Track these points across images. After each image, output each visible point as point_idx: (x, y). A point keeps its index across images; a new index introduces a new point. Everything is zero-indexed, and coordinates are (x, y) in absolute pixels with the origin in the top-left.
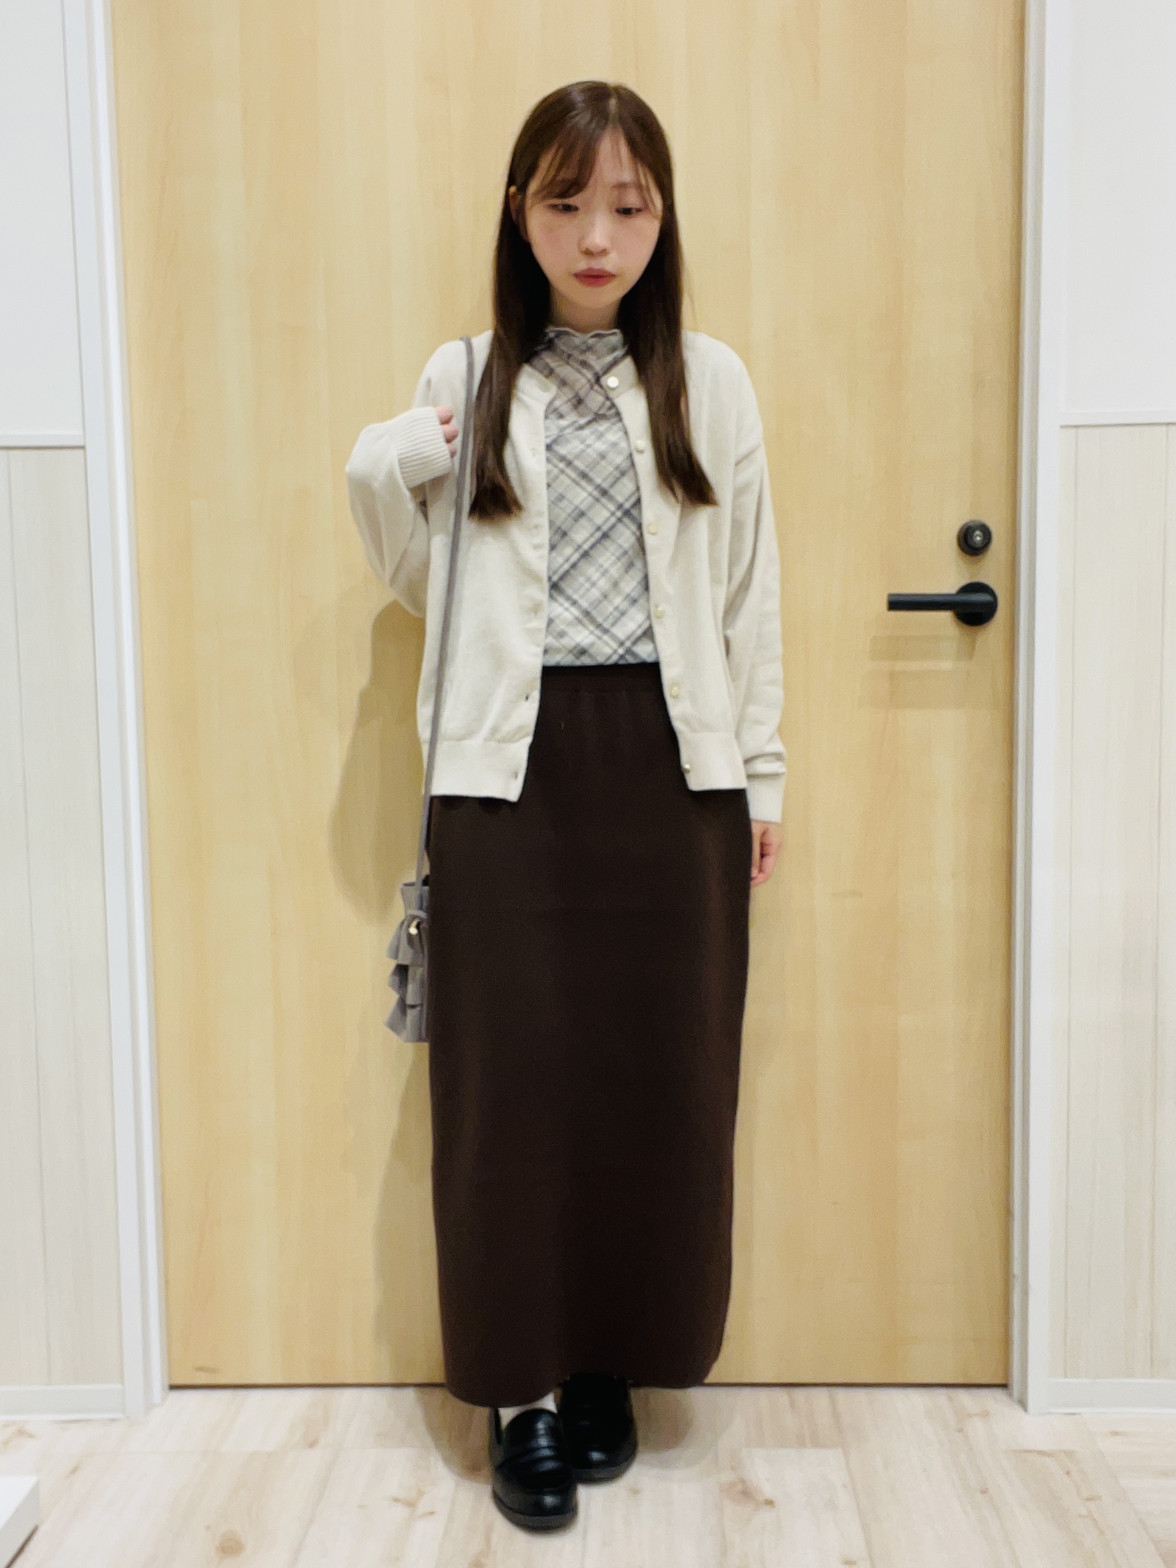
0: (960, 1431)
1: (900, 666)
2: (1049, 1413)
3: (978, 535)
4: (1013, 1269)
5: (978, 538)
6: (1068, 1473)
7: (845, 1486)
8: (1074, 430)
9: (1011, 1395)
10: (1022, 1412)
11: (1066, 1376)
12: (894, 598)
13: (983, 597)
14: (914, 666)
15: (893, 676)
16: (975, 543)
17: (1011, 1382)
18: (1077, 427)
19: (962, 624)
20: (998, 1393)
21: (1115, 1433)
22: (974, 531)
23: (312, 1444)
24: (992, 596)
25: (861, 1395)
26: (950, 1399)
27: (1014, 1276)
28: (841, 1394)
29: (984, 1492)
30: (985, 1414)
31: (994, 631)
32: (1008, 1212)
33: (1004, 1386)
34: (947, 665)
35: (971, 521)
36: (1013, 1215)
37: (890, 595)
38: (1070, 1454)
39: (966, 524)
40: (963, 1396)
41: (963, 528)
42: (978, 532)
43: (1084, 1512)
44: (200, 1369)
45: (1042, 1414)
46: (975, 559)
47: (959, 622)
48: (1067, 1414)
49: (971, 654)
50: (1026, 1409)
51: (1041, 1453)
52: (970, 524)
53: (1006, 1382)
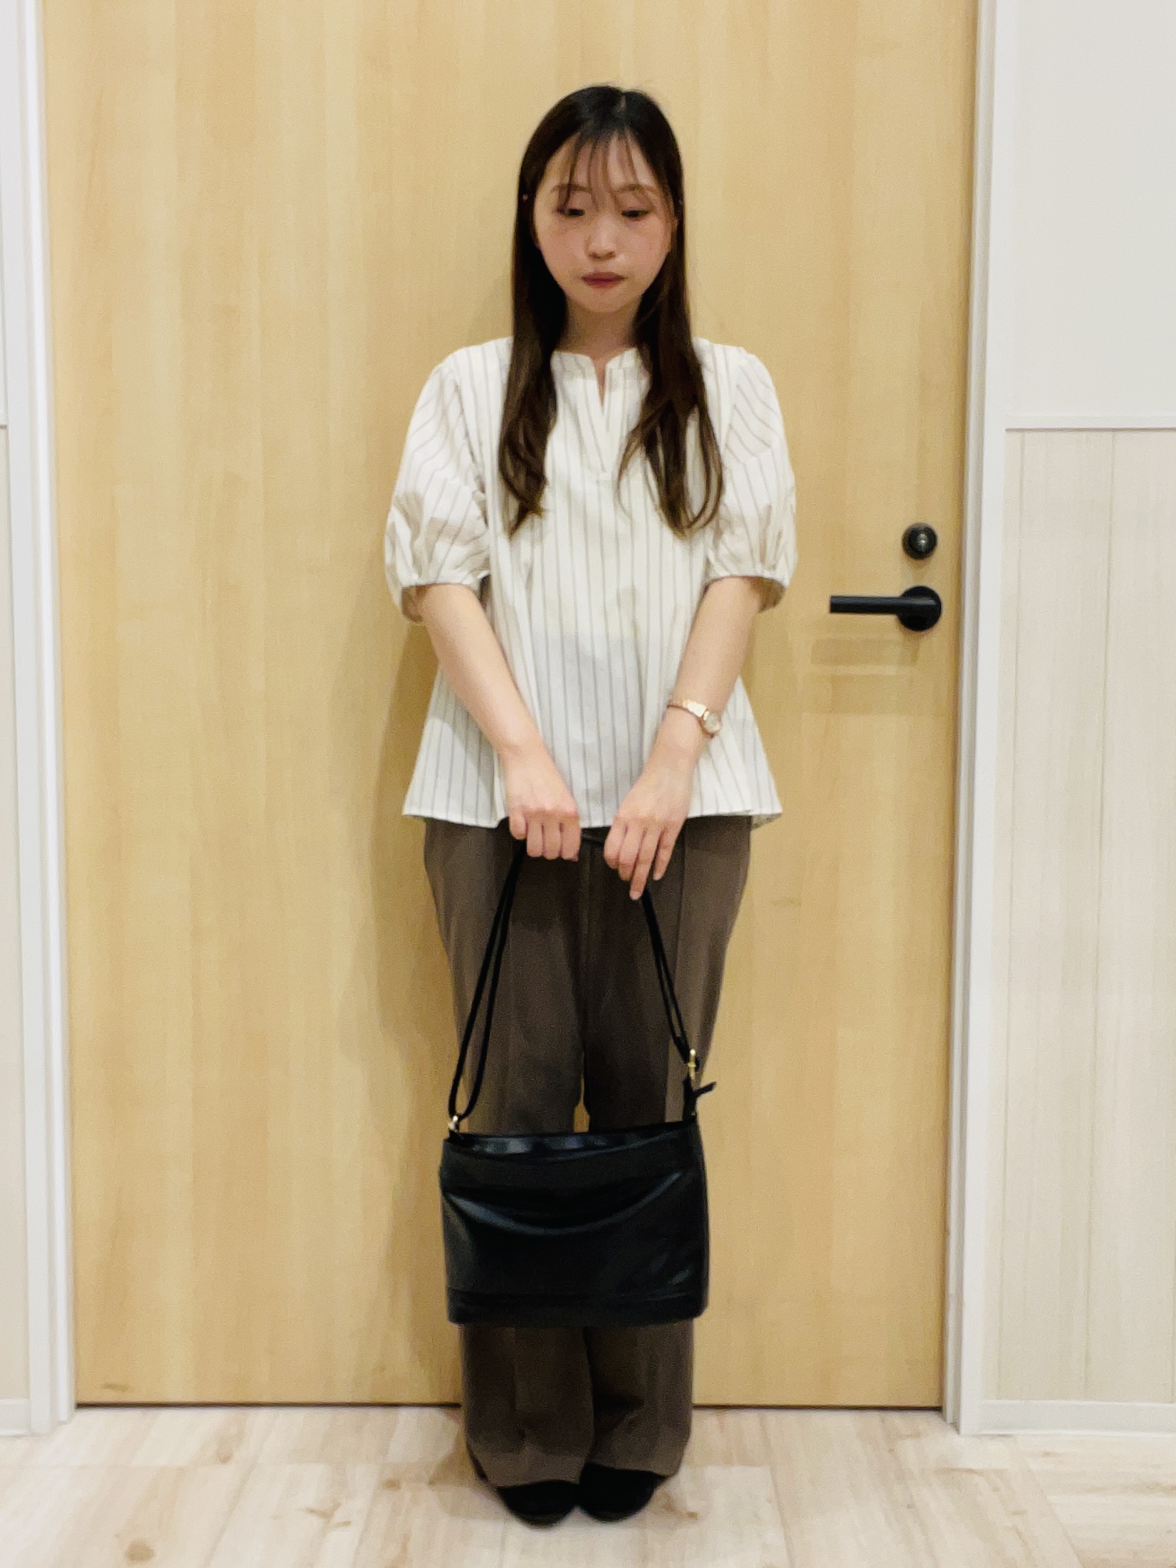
0: (891, 1451)
1: (842, 670)
2: (982, 1436)
3: (921, 539)
4: (949, 1290)
5: (923, 542)
6: (996, 1490)
7: (769, 1500)
8: (1019, 434)
9: (944, 1418)
10: (954, 1434)
11: (998, 1399)
12: (834, 601)
13: (928, 602)
14: (855, 670)
15: (835, 680)
16: (921, 546)
17: (944, 1405)
18: (1022, 430)
19: (906, 629)
20: (932, 1416)
21: (1047, 1454)
22: (919, 534)
23: (225, 1459)
24: (936, 600)
25: (790, 1417)
26: (883, 1422)
27: (949, 1295)
28: (772, 1416)
30: (917, 1435)
31: (938, 636)
33: (938, 1409)
34: (890, 670)
35: (917, 524)
36: (950, 1232)
37: (833, 597)
38: (999, 1472)
39: (912, 526)
40: (896, 1419)
41: (908, 530)
42: (923, 535)
43: (1010, 1525)
44: (110, 1386)
45: (973, 1436)
46: (919, 562)
47: (903, 626)
48: (1000, 1436)
49: (914, 659)
50: (959, 1433)
51: (970, 1471)
52: (917, 529)
53: (937, 1405)
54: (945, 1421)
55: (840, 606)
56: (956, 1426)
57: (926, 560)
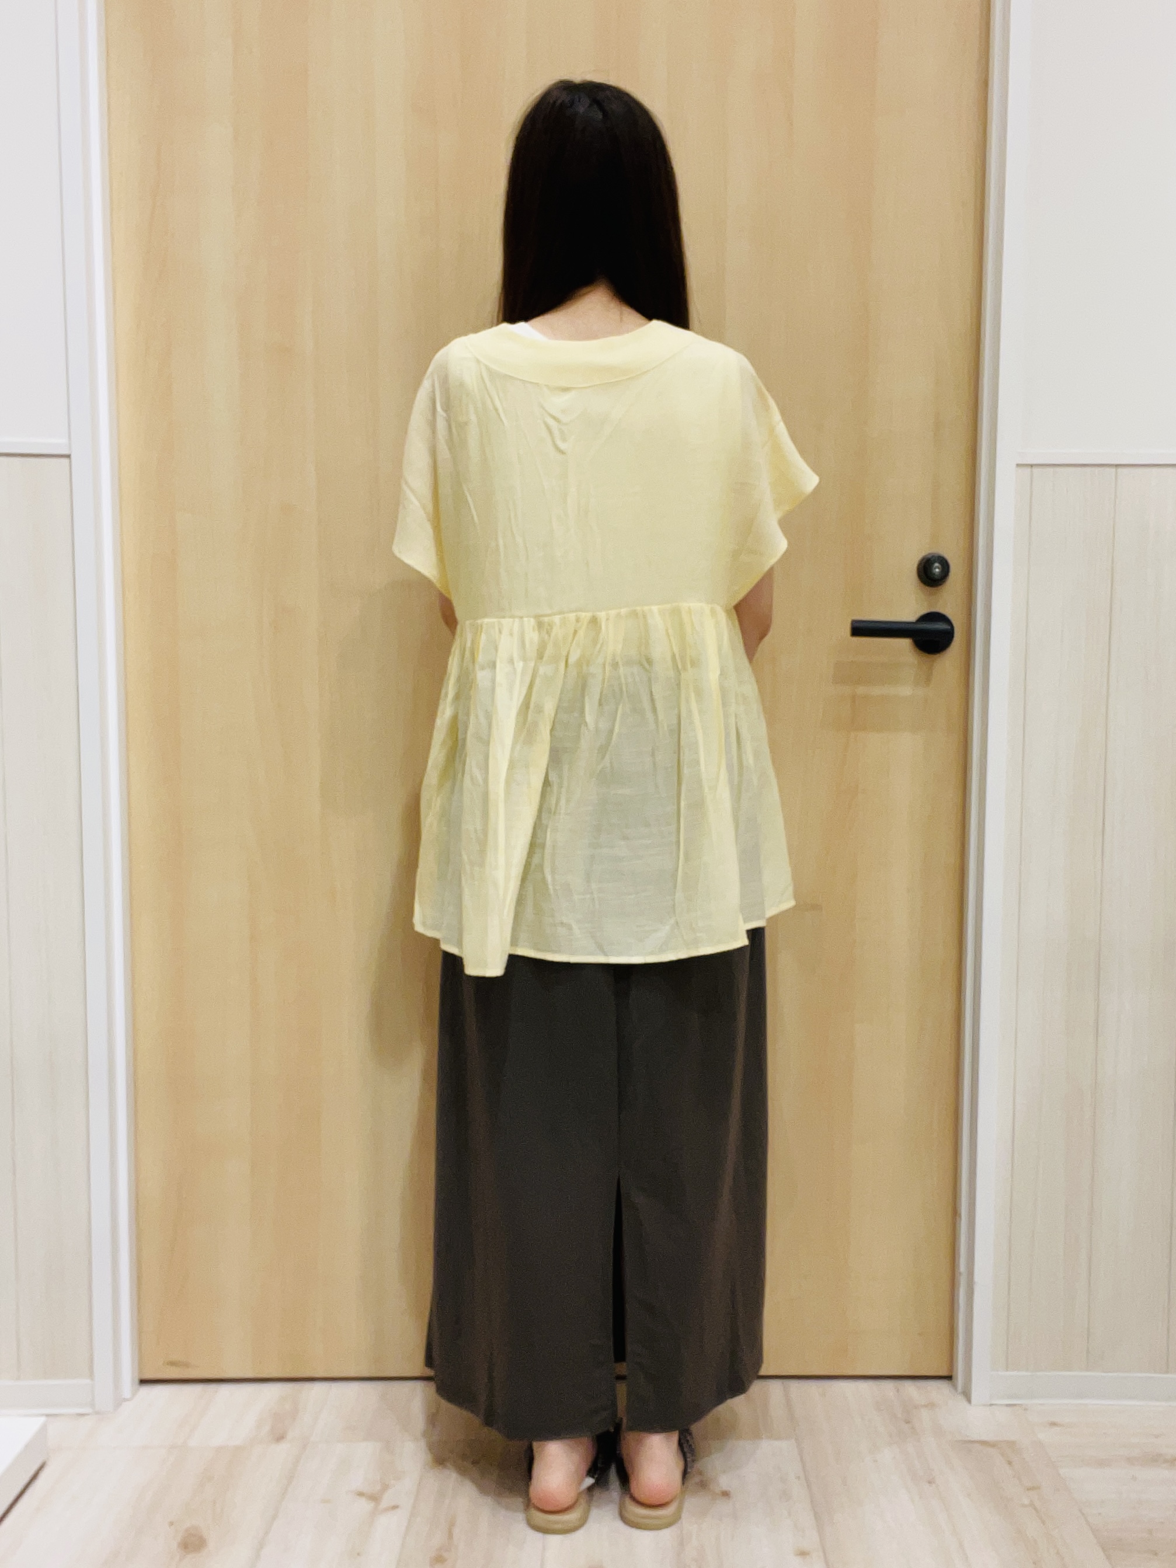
0: (908, 1422)
1: (861, 690)
2: (991, 1405)
3: (939, 568)
4: (959, 1269)
5: (937, 570)
6: (1010, 1463)
7: (798, 1478)
8: (1029, 470)
9: (955, 1387)
10: (965, 1403)
11: (1007, 1370)
12: (857, 625)
13: (941, 626)
14: (876, 691)
15: (854, 698)
16: (934, 574)
17: (954, 1374)
18: (1032, 466)
19: (921, 652)
20: (943, 1386)
21: (1053, 1424)
22: (935, 562)
23: (280, 1438)
24: (949, 625)
25: (813, 1388)
26: (898, 1391)
27: (960, 1273)
28: (794, 1385)
29: (930, 1482)
30: (931, 1405)
31: (949, 660)
32: (955, 1213)
33: (949, 1378)
34: (906, 691)
35: (929, 554)
36: (960, 1214)
37: (854, 622)
38: (1011, 1444)
39: (926, 556)
40: (910, 1388)
41: (923, 559)
42: (937, 565)
43: (1026, 1502)
44: (172, 1364)
45: (984, 1405)
46: (936, 588)
47: (916, 649)
48: (1008, 1405)
49: (928, 680)
50: (969, 1401)
51: (984, 1443)
52: (930, 556)
53: (950, 1374)
54: (957, 1391)
55: (861, 630)
56: (967, 1395)
57: (940, 587)
